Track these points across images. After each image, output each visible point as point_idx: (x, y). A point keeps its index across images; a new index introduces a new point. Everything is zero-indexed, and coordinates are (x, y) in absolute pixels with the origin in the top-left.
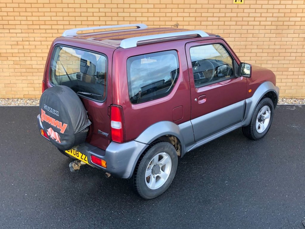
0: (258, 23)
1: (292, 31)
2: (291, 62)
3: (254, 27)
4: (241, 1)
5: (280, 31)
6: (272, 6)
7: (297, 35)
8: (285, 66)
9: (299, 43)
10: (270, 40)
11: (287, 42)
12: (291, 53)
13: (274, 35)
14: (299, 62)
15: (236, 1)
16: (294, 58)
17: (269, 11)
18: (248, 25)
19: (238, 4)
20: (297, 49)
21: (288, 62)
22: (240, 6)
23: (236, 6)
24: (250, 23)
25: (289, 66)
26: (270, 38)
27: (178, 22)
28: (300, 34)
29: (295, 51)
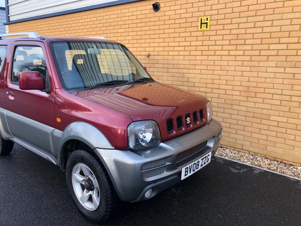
0: (226, 53)
1: (273, 64)
2: (274, 107)
3: (221, 57)
4: (207, 28)
5: (256, 64)
6: (243, 31)
7: (282, 70)
8: (265, 111)
9: (286, 81)
10: (242, 75)
11: (266, 78)
12: (273, 94)
13: (248, 69)
14: (287, 109)
15: (201, 28)
16: (278, 102)
17: (240, 37)
18: (215, 55)
19: (203, 31)
20: (282, 90)
21: (269, 107)
22: (206, 33)
23: (201, 33)
24: (218, 53)
25: (271, 112)
26: (242, 71)
27: (150, 53)
28: (286, 68)
29: (279, 92)
